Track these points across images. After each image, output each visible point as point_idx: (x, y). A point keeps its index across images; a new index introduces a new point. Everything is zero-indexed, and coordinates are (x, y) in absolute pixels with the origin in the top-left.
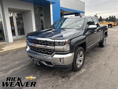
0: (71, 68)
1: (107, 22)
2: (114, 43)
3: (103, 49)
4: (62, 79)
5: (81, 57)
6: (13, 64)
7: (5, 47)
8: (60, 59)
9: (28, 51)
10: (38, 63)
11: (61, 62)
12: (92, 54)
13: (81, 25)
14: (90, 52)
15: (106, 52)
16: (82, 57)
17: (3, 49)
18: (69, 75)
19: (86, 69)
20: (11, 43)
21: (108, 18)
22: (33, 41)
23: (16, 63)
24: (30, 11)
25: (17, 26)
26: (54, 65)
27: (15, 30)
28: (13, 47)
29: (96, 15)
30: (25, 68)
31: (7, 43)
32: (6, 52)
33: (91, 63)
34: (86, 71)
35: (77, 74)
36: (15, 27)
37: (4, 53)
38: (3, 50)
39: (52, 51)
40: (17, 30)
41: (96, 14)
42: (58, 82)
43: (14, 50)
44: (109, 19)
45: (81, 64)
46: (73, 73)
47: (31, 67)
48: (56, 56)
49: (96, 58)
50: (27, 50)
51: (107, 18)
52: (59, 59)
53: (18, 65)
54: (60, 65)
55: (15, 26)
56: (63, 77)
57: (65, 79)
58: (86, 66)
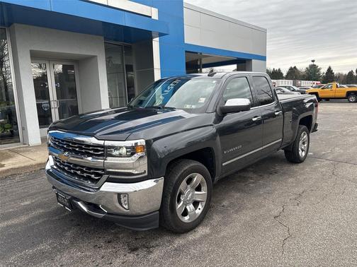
0: (156, 224)
1: (345, 86)
2: (342, 151)
3: (295, 170)
4: (128, 255)
5: (196, 193)
6: (13, 208)
7: (11, 157)
8: (119, 195)
9: (48, 171)
10: (68, 204)
11: (121, 204)
12: (253, 183)
13: (204, 99)
14: (251, 178)
15: (301, 178)
16: (204, 192)
17: (3, 163)
18: (153, 243)
19: (213, 228)
20: (32, 147)
21: (354, 71)
22: (68, 146)
23: (22, 204)
24: (94, 57)
25: (58, 99)
26: (108, 213)
27: (52, 110)
28: (35, 157)
29: (312, 63)
30: (41, 221)
31: (23, 147)
32: (10, 173)
33: (237, 212)
34: (210, 235)
35: (179, 241)
36: (52, 103)
37: (5, 175)
38: (3, 166)
39: (100, 172)
40: (57, 110)
41: (313, 61)
42: (111, 263)
43: (31, 166)
44: (355, 74)
45: (198, 212)
46: (167, 238)
47: (57, 218)
48: (108, 187)
49: (260, 195)
50: (48, 167)
51: (350, 73)
52: (116, 196)
53: (27, 210)
54: (120, 212)
55: (51, 99)
56: (133, 250)
57: (137, 255)
58: (216, 218)
